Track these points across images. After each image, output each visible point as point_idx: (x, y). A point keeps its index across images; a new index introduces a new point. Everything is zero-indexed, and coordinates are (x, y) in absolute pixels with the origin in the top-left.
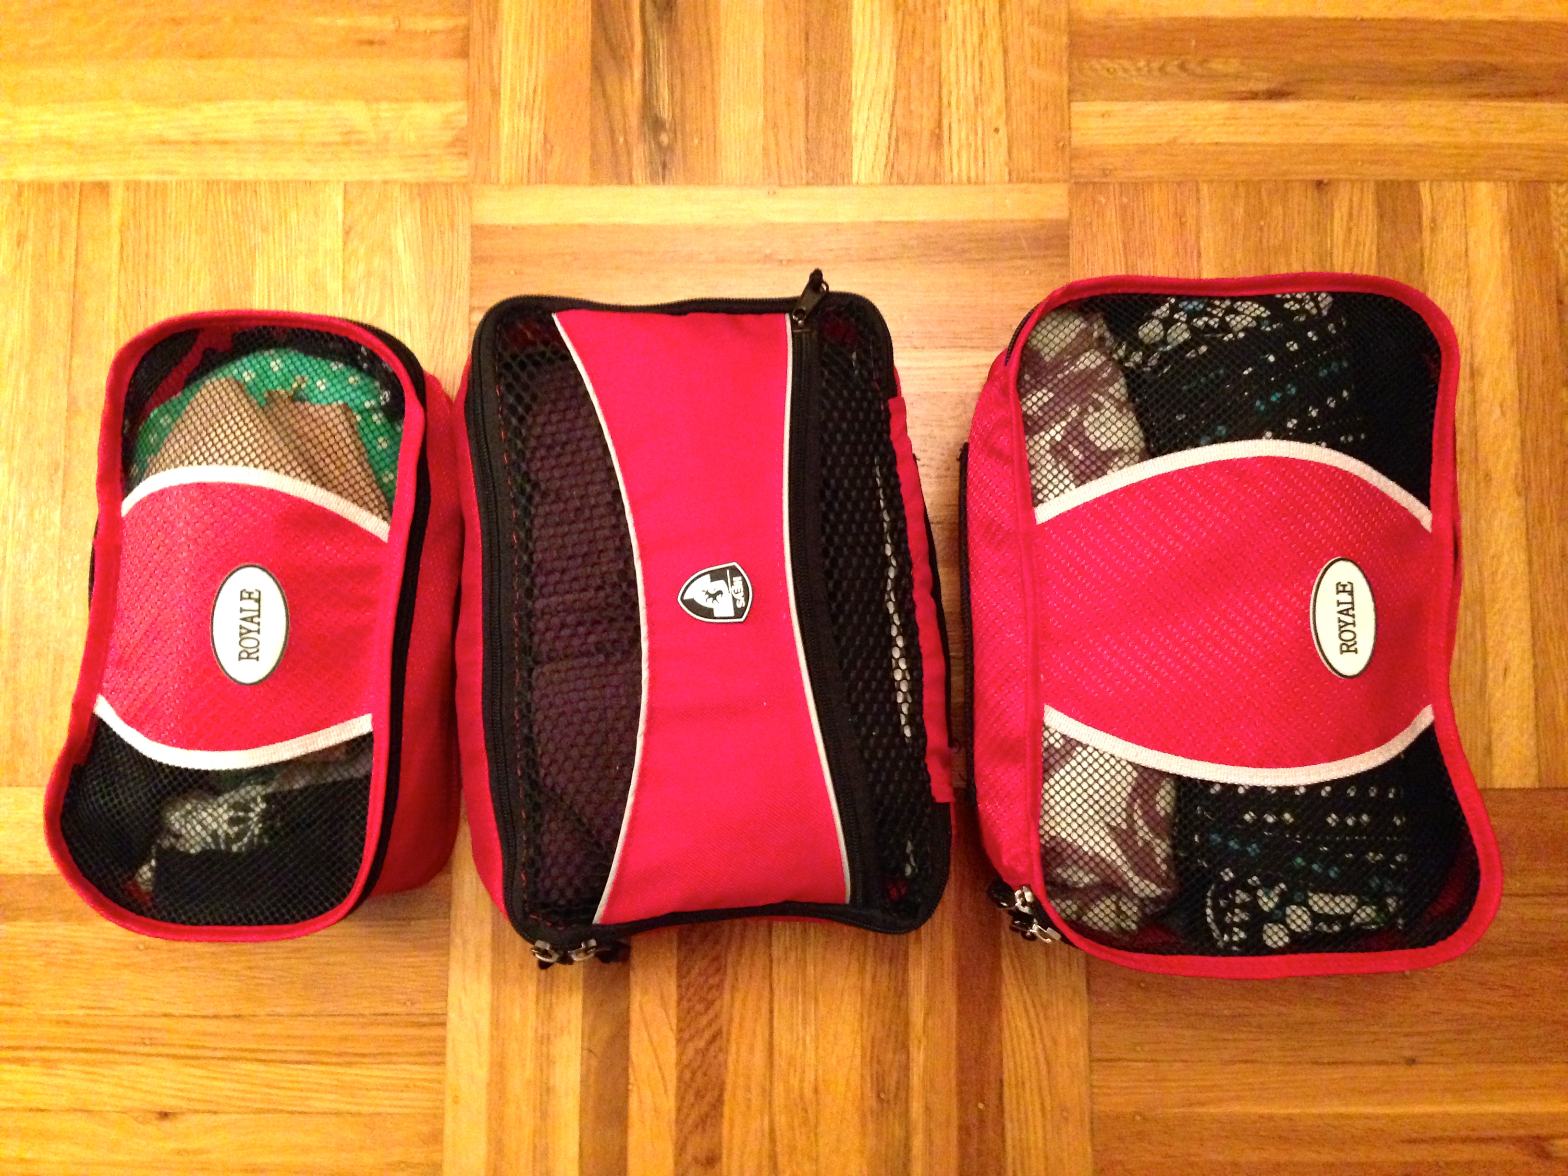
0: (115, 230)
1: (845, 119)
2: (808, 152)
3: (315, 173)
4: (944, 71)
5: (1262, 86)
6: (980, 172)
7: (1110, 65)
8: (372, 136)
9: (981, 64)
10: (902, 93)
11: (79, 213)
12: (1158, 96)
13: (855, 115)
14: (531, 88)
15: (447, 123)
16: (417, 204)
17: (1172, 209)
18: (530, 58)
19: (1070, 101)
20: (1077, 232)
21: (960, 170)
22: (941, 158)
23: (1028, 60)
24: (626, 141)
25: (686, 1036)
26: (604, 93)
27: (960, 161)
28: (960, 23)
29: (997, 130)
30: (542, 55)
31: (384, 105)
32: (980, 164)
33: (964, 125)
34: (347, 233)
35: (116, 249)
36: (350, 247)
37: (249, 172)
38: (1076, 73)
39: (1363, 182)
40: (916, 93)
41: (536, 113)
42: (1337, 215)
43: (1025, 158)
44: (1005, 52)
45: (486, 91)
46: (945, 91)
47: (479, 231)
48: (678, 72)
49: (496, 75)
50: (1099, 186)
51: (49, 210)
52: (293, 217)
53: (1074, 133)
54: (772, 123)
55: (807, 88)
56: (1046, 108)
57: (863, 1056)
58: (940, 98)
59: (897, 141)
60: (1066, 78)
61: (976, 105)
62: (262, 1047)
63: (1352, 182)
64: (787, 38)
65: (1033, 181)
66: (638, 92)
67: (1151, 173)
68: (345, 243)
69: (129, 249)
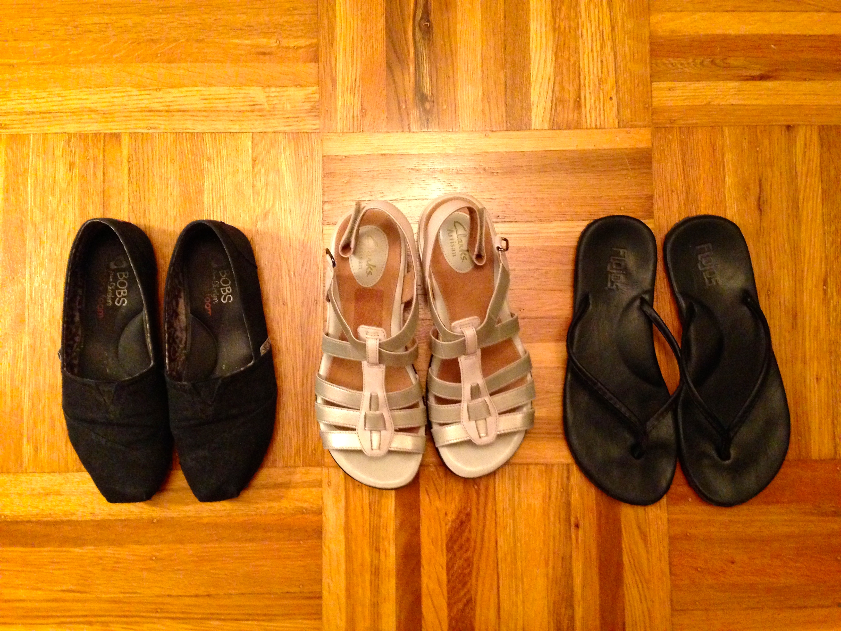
0: (125, 161)
1: (527, 94)
2: (506, 112)
3: (235, 128)
4: (581, 65)
5: (756, 73)
6: (602, 122)
7: (673, 61)
8: (266, 107)
9: (602, 61)
10: (558, 78)
11: (104, 151)
12: (700, 78)
13: (532, 91)
14: (353, 80)
15: (307, 99)
16: (292, 144)
17: (708, 142)
18: (353, 61)
19: (651, 82)
20: (656, 155)
21: (591, 121)
22: (579, 113)
23: (628, 58)
24: (406, 108)
25: (453, 601)
26: (394, 80)
27: (591, 116)
28: (590, 39)
29: (611, 98)
30: (359, 59)
31: (273, 89)
32: (602, 117)
33: (593, 95)
34: (254, 161)
35: (126, 171)
36: (256, 169)
37: (199, 128)
38: (654, 66)
39: (811, 126)
40: (566, 78)
41: (357, 92)
42: (798, 144)
43: (627, 113)
44: (615, 54)
45: (328, 80)
46: (582, 77)
47: (327, 159)
48: (435, 69)
49: (334, 72)
50: (669, 129)
51: (86, 150)
52: (224, 152)
53: (654, 100)
54: (486, 97)
55: (506, 76)
56: (638, 85)
57: (549, 611)
58: (580, 81)
59: (556, 104)
60: (649, 69)
61: (599, 84)
62: (222, 612)
63: (807, 125)
64: (495, 49)
65: (632, 127)
66: (412, 80)
67: (698, 121)
68: (253, 167)
69: (134, 171)
